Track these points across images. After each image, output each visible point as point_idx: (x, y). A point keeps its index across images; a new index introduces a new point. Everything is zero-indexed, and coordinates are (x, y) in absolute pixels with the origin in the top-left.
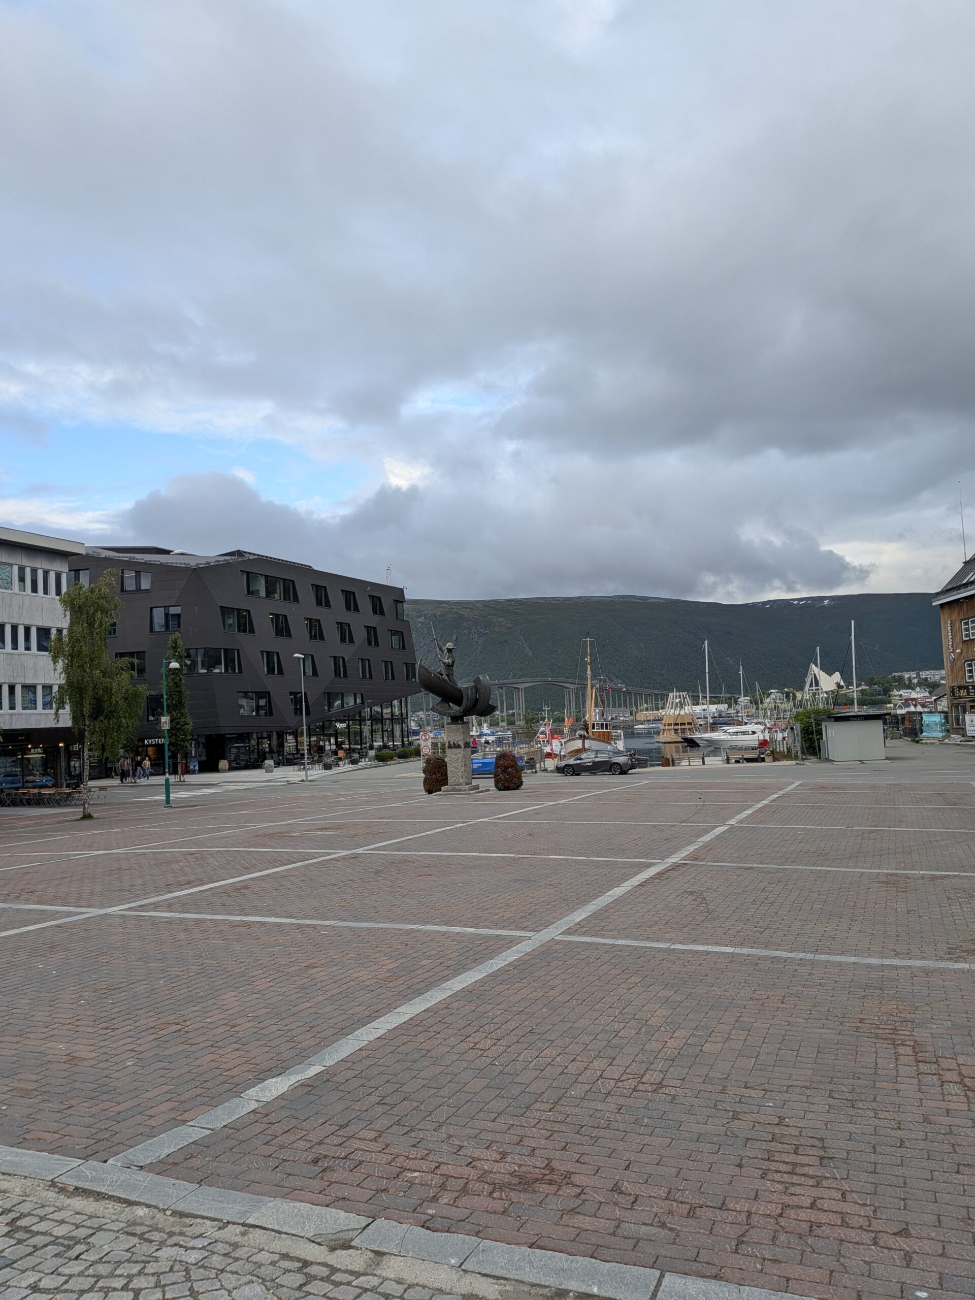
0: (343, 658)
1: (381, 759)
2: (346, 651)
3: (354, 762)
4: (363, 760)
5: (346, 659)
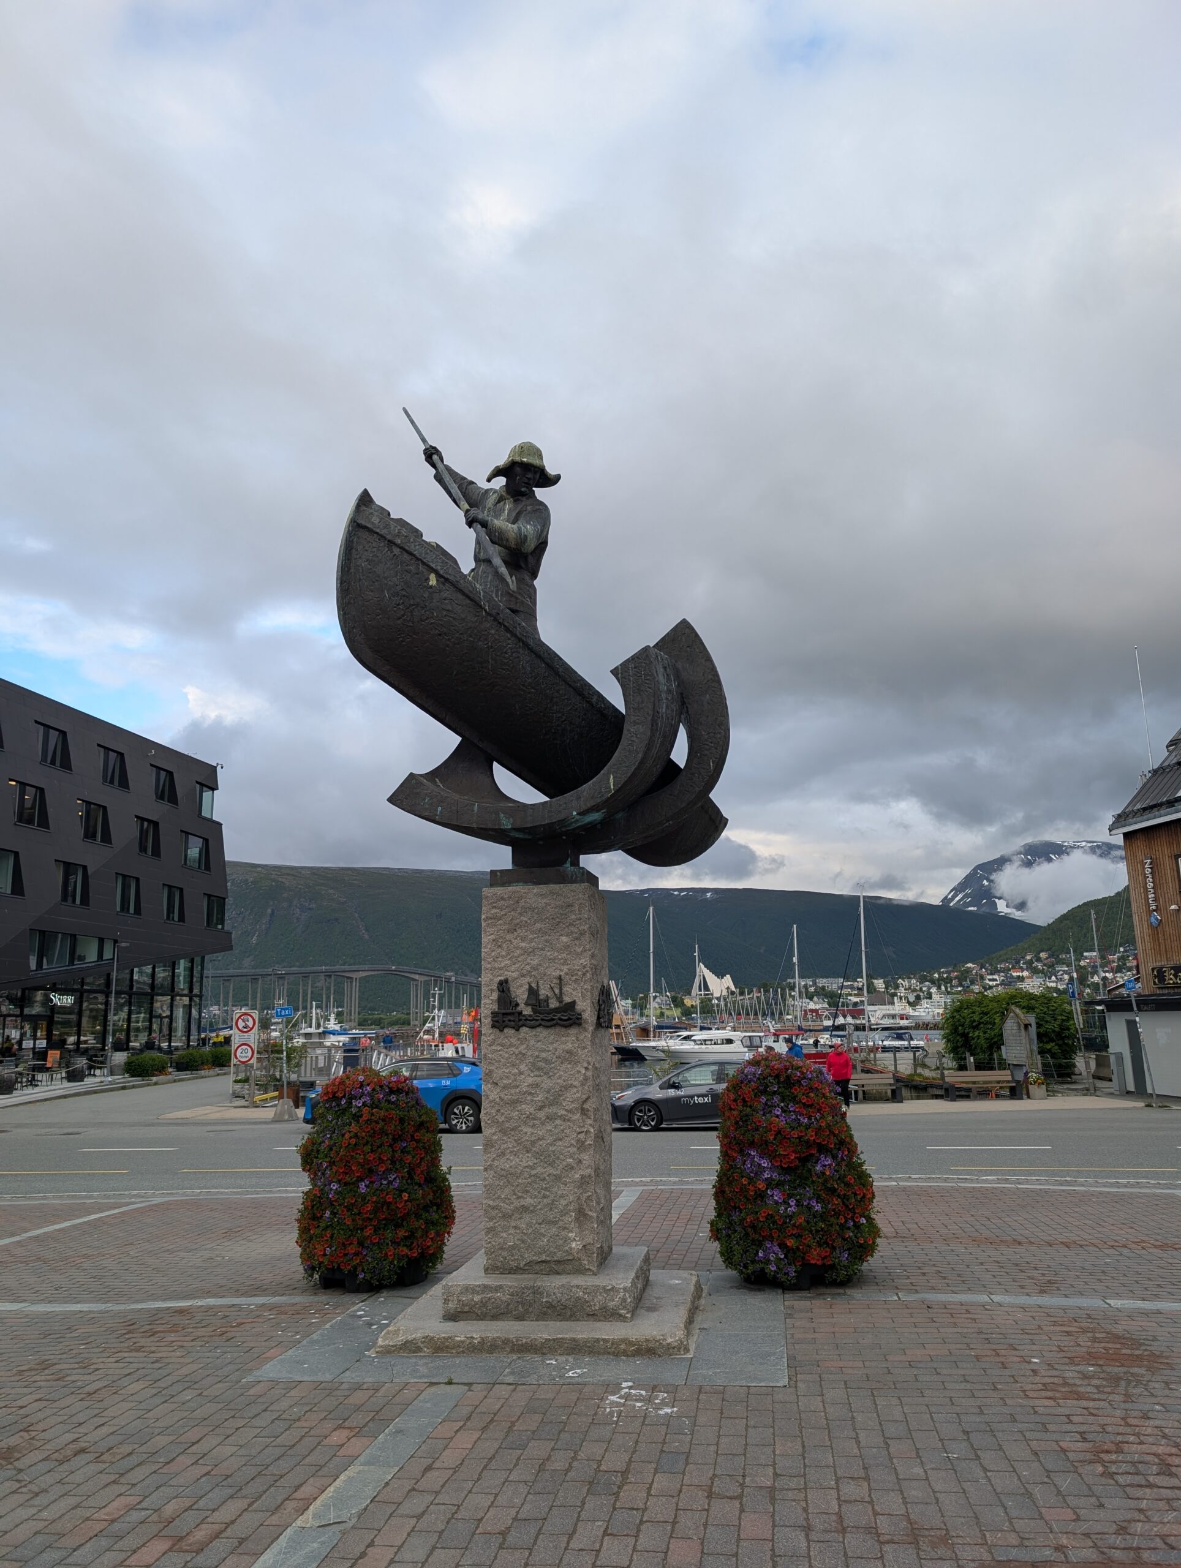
0: (85, 868)
1: (138, 1070)
2: (92, 856)
3: (74, 1076)
4: (98, 1072)
5: (90, 871)
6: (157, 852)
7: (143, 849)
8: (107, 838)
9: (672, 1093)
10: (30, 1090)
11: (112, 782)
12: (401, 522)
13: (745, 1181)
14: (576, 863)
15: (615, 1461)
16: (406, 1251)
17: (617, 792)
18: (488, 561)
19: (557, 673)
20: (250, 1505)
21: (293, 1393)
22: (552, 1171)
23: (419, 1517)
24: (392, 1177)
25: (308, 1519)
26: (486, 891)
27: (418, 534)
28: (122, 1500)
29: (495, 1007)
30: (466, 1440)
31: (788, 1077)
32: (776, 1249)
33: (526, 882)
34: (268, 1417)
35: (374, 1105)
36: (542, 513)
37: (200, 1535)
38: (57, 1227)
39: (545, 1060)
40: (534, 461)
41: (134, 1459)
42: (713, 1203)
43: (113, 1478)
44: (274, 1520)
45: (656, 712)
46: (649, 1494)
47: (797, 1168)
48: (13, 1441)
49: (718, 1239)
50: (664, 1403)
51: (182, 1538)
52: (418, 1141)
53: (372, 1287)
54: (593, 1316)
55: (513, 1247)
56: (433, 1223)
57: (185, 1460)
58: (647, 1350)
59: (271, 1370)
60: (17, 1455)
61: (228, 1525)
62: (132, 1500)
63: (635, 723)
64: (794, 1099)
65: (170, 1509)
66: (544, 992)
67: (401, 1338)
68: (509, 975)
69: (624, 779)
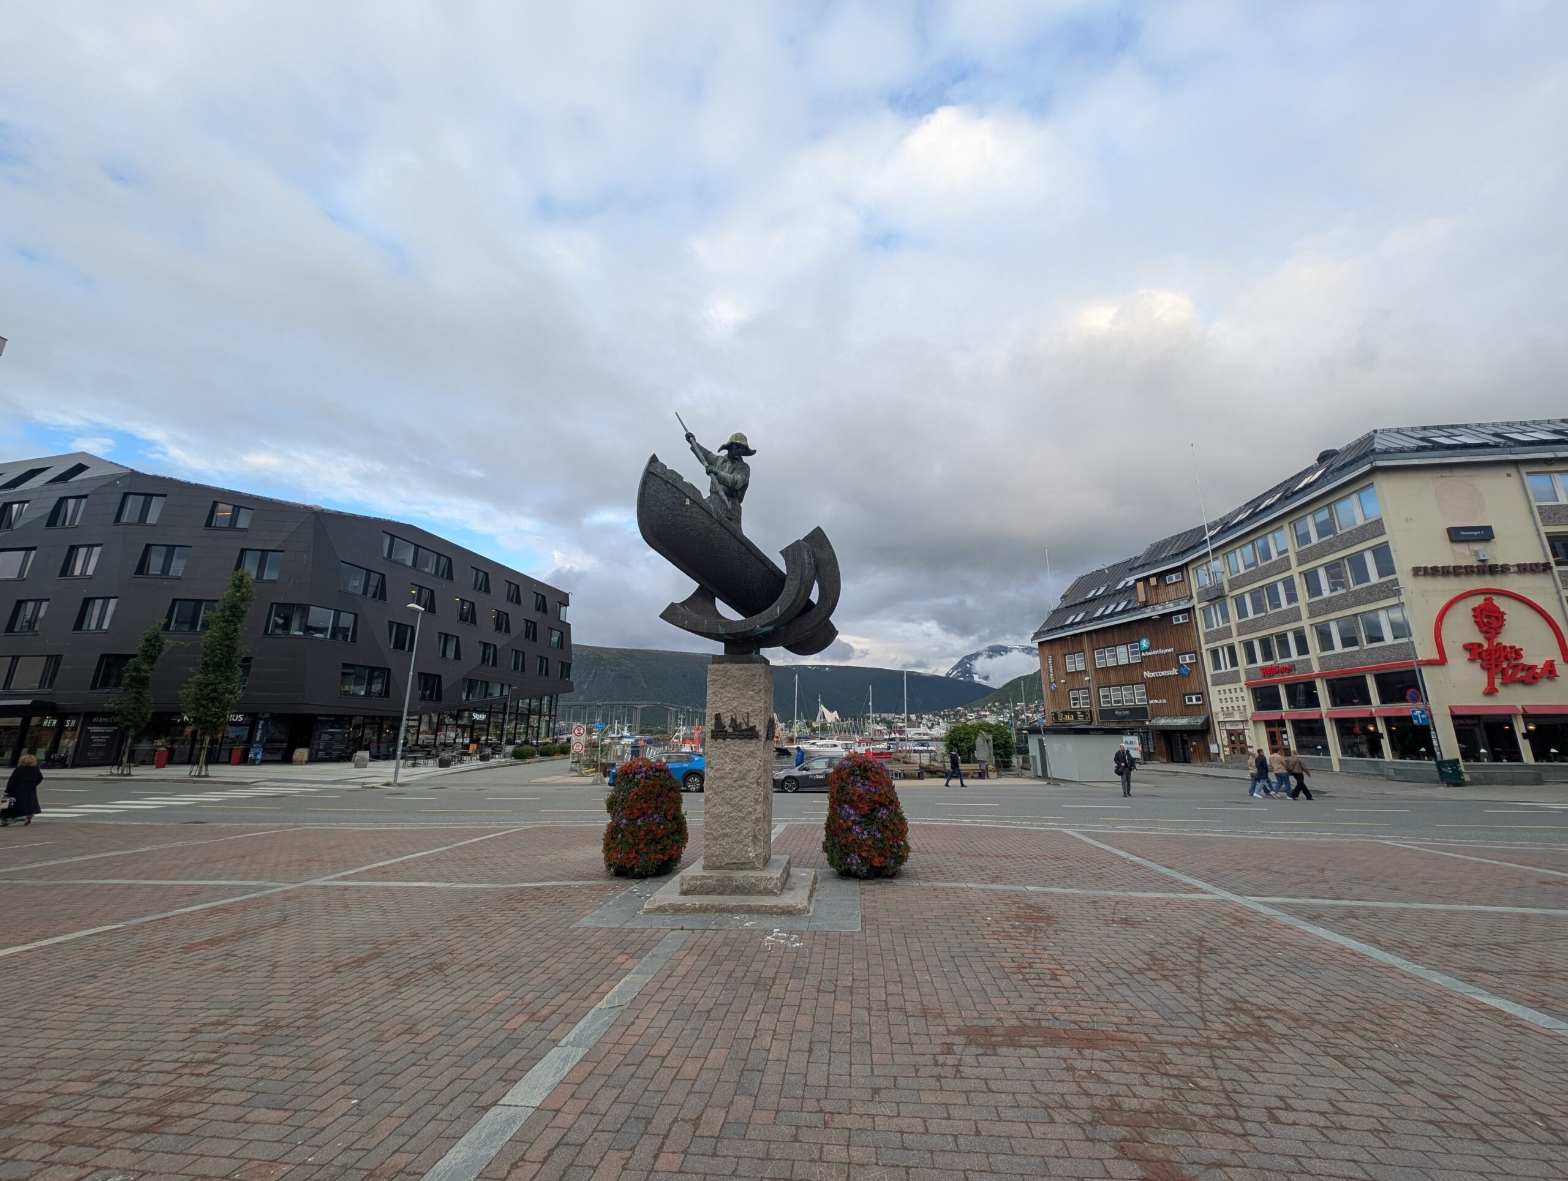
0: (495, 646)
1: (519, 755)
4: (497, 756)
5: (498, 647)
6: (535, 639)
7: (527, 636)
8: (508, 630)
9: (804, 773)
10: (459, 766)
11: (512, 600)
12: (672, 472)
13: (841, 821)
14: (758, 652)
15: (769, 972)
16: (661, 856)
17: (781, 616)
18: (717, 493)
19: (751, 552)
20: (572, 996)
21: (597, 934)
22: (740, 814)
23: (663, 1003)
24: (655, 816)
25: (603, 1004)
26: (710, 666)
27: (681, 478)
28: (502, 993)
29: (713, 728)
30: (690, 960)
31: (865, 767)
32: (857, 857)
33: (731, 662)
34: (584, 947)
35: (647, 778)
36: (746, 469)
37: (544, 1012)
38: (471, 841)
39: (739, 756)
40: (743, 443)
41: (509, 971)
42: (824, 832)
43: (497, 980)
44: (585, 1004)
45: (802, 574)
46: (786, 990)
47: (868, 814)
48: (444, 959)
49: (826, 851)
50: (796, 941)
51: (534, 1014)
52: (670, 797)
53: (642, 876)
54: (760, 893)
55: (719, 855)
56: (676, 842)
57: (537, 971)
58: (788, 912)
59: (586, 921)
60: (445, 967)
61: (560, 1007)
62: (508, 993)
63: (791, 580)
64: (868, 778)
65: (528, 998)
66: (739, 721)
67: (656, 905)
68: (720, 711)
69: (785, 609)
